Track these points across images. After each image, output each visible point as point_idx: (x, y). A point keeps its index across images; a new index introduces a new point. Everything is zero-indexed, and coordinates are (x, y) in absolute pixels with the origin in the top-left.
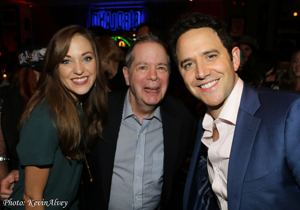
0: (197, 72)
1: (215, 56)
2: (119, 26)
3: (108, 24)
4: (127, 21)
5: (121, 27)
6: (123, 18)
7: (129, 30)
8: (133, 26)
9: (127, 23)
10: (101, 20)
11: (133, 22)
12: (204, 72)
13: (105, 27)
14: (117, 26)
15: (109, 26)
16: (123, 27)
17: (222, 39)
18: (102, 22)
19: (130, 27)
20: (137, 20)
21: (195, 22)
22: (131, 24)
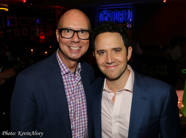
0: (107, 59)
1: (119, 51)
2: (116, 20)
3: (109, 19)
4: (122, 17)
5: (117, 21)
6: (119, 15)
7: (122, 22)
8: (125, 19)
9: (121, 18)
10: (104, 16)
11: (125, 17)
12: (111, 60)
13: (107, 20)
14: (115, 20)
15: (110, 20)
16: (119, 21)
17: (124, 41)
18: (105, 17)
19: (123, 20)
20: (128, 16)
21: (111, 29)
22: (124, 18)
